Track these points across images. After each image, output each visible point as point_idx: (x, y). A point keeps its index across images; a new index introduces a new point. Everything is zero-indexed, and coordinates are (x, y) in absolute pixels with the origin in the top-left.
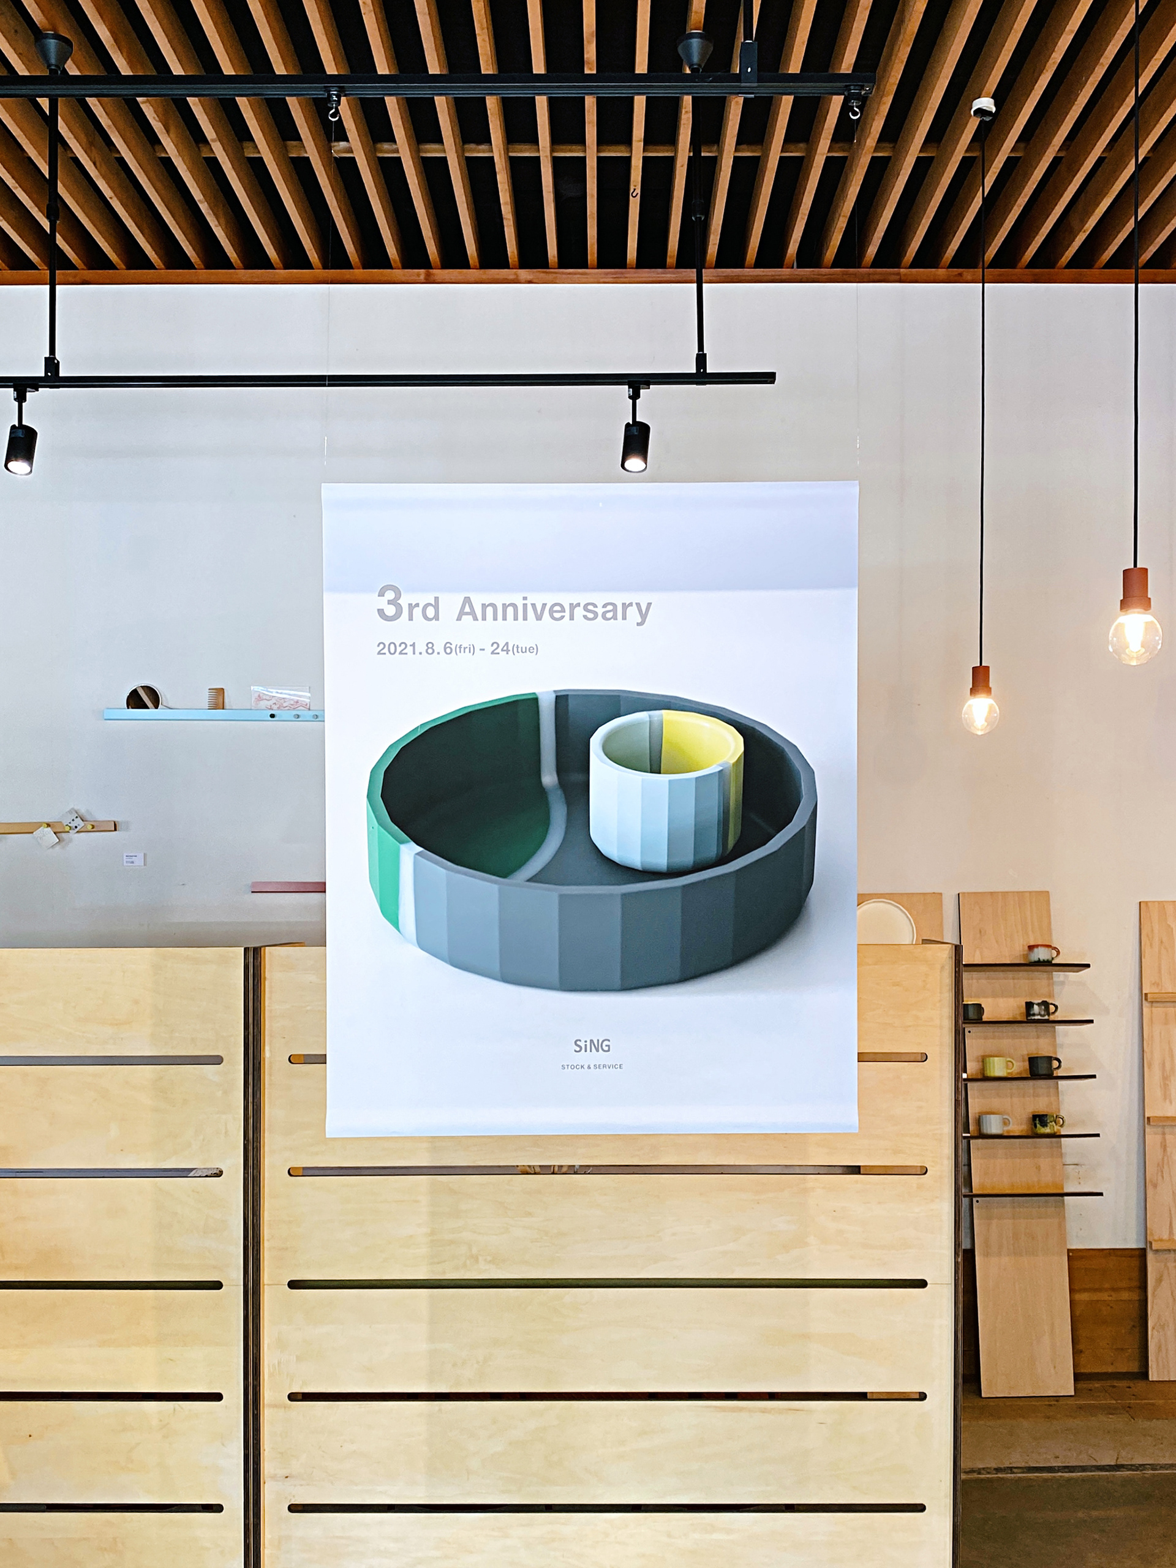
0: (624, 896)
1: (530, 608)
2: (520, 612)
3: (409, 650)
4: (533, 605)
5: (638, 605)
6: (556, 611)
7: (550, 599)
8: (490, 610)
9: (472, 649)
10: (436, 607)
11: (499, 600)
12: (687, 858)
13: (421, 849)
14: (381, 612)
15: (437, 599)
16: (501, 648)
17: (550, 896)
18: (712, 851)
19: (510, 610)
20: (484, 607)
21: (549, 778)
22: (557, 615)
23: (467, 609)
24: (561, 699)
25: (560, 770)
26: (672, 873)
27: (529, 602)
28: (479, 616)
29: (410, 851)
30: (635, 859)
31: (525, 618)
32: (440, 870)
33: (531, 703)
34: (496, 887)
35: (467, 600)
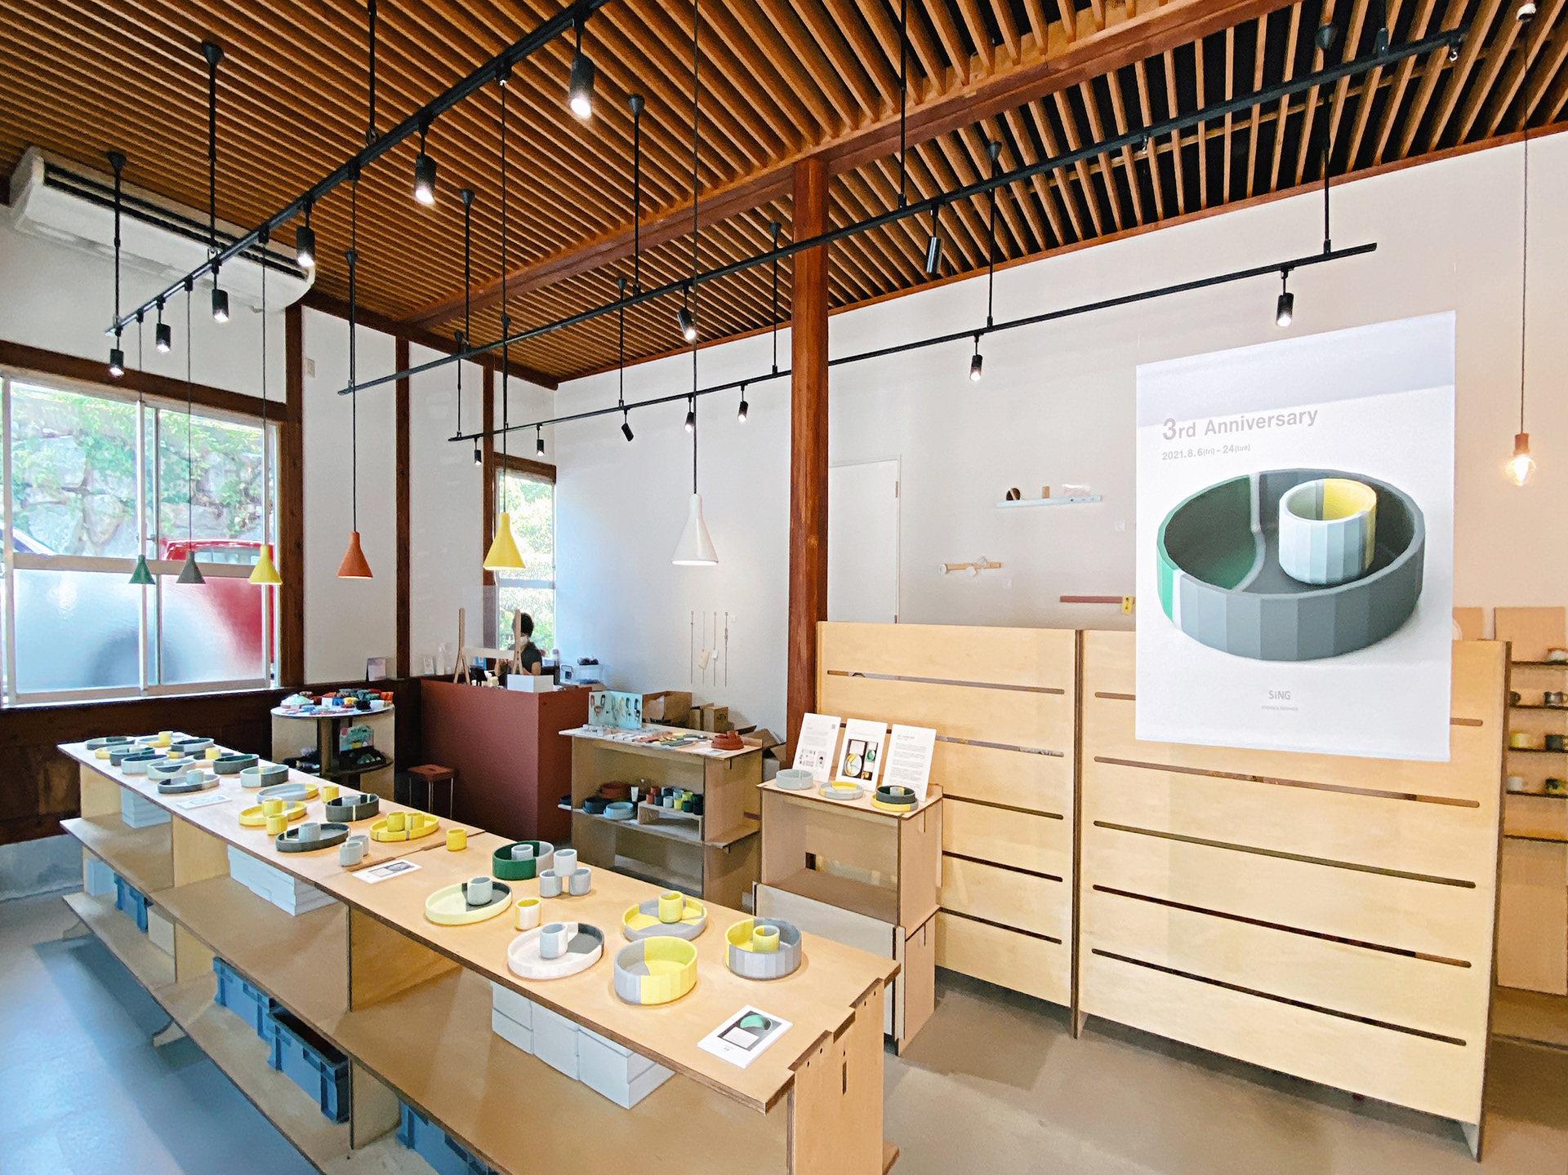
0: (1300, 600)
1: (1245, 423)
2: (1239, 426)
3: (1180, 455)
4: (1247, 421)
5: (1309, 413)
6: (1260, 423)
7: (1256, 415)
8: (1223, 427)
9: (1212, 451)
10: (1194, 428)
11: (1228, 419)
12: (1339, 576)
13: (1184, 573)
14: (1165, 436)
15: (1194, 424)
16: (1228, 449)
17: (1256, 599)
18: (1355, 570)
19: (1234, 425)
20: (1220, 425)
21: (1255, 527)
22: (1260, 425)
23: (1210, 428)
24: (1263, 478)
25: (1262, 521)
26: (1329, 585)
27: (1244, 419)
28: (1217, 430)
29: (1179, 573)
30: (1306, 578)
31: (1242, 429)
32: (1195, 585)
33: (1245, 482)
34: (1224, 596)
35: (1211, 422)
